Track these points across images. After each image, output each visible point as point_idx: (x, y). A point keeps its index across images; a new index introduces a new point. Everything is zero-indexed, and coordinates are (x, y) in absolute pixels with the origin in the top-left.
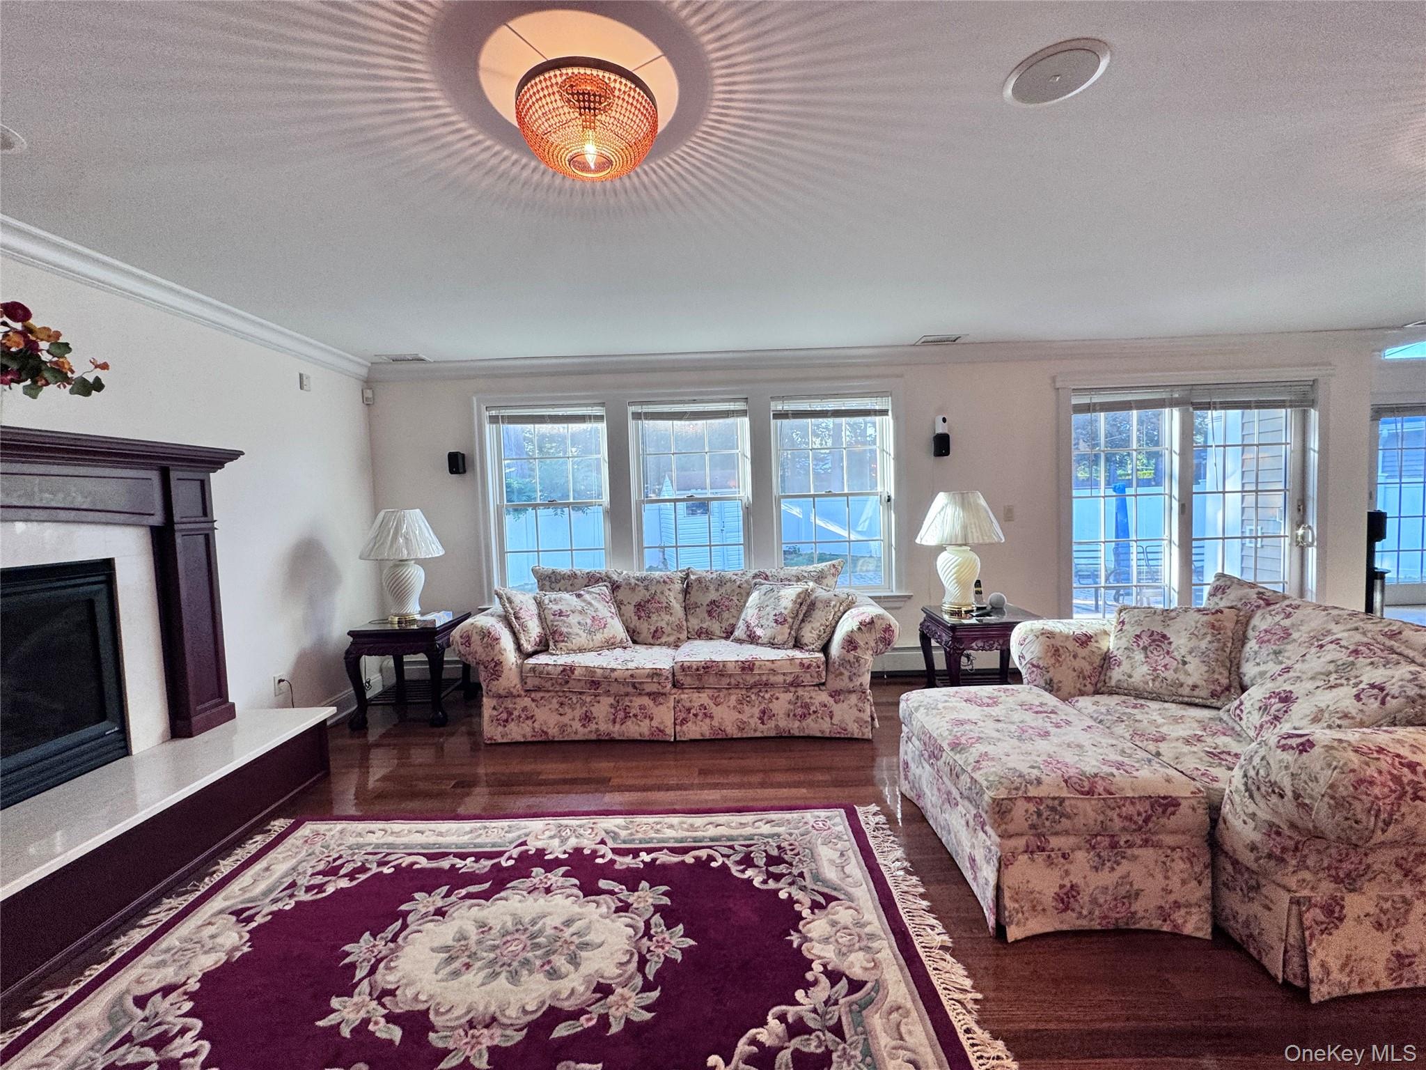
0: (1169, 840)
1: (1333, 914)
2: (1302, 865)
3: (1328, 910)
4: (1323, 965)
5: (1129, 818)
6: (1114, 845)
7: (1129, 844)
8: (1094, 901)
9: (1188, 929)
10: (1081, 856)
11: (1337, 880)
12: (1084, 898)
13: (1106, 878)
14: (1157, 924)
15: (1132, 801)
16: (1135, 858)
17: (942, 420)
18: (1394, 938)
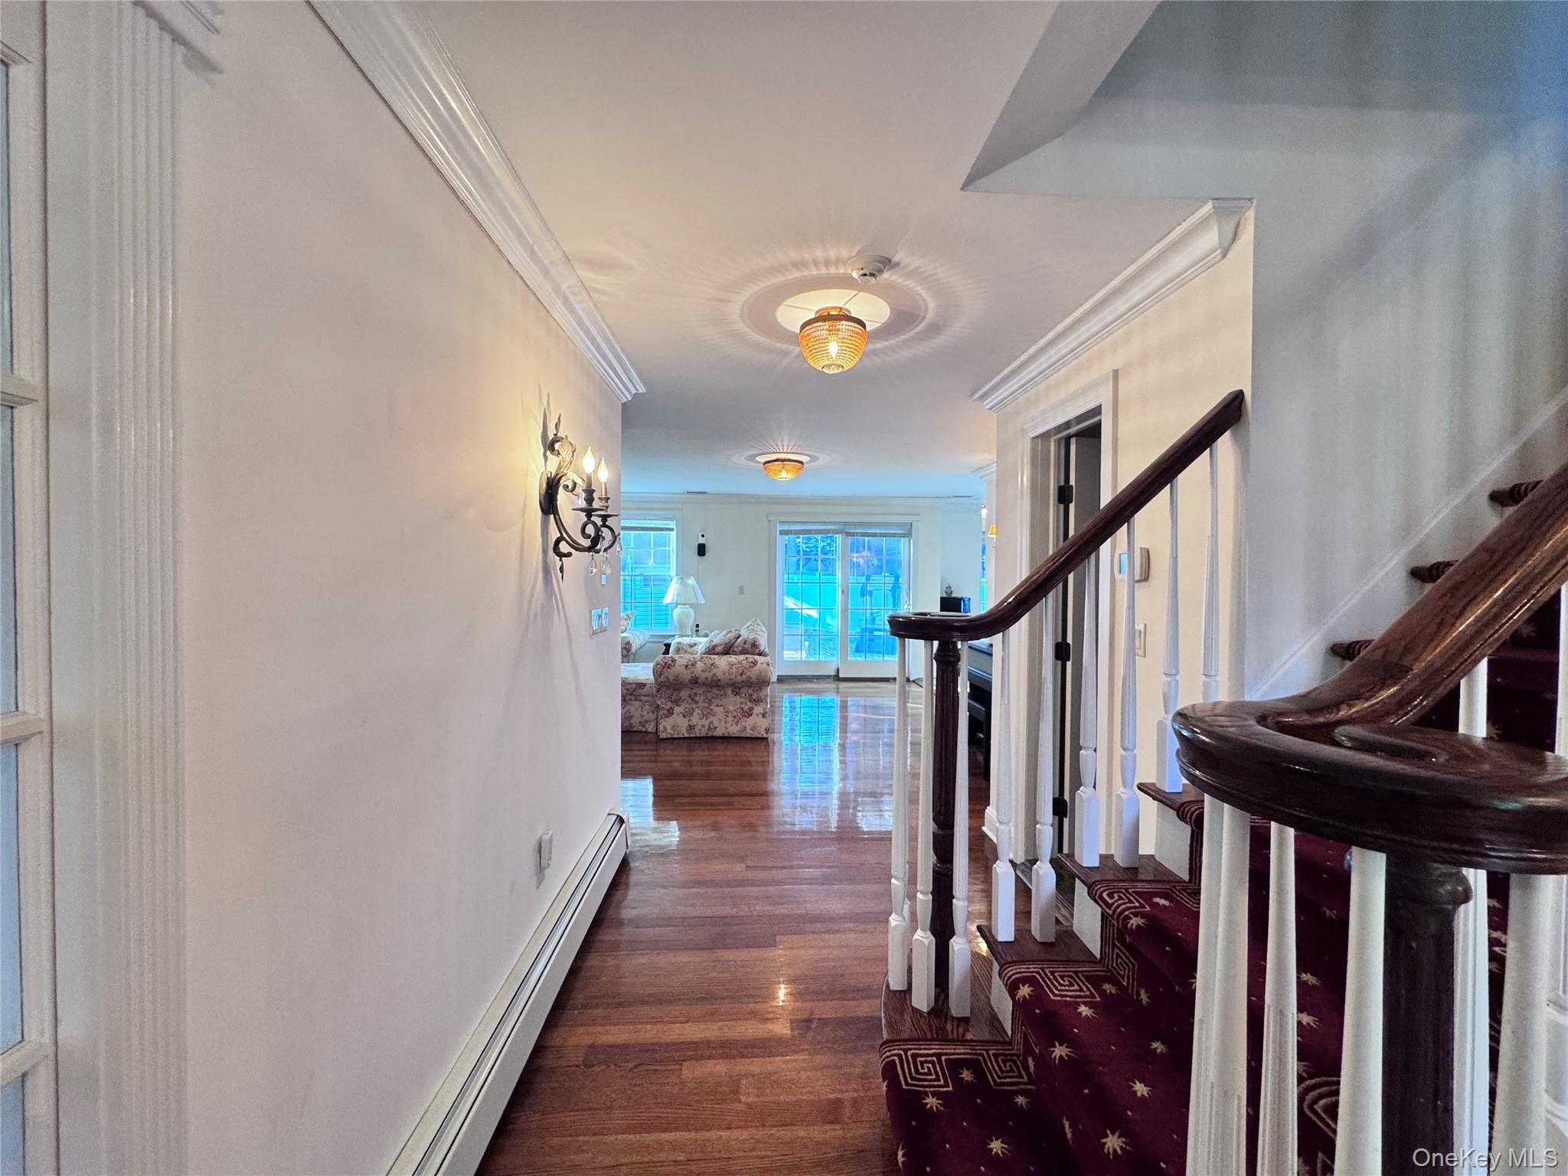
0: (644, 699)
1: (670, 712)
2: (661, 698)
4: (664, 728)
5: (628, 690)
7: (631, 700)
9: (649, 730)
11: (672, 702)
14: (640, 728)
15: (630, 684)
16: (631, 705)
17: (703, 536)
18: (689, 720)
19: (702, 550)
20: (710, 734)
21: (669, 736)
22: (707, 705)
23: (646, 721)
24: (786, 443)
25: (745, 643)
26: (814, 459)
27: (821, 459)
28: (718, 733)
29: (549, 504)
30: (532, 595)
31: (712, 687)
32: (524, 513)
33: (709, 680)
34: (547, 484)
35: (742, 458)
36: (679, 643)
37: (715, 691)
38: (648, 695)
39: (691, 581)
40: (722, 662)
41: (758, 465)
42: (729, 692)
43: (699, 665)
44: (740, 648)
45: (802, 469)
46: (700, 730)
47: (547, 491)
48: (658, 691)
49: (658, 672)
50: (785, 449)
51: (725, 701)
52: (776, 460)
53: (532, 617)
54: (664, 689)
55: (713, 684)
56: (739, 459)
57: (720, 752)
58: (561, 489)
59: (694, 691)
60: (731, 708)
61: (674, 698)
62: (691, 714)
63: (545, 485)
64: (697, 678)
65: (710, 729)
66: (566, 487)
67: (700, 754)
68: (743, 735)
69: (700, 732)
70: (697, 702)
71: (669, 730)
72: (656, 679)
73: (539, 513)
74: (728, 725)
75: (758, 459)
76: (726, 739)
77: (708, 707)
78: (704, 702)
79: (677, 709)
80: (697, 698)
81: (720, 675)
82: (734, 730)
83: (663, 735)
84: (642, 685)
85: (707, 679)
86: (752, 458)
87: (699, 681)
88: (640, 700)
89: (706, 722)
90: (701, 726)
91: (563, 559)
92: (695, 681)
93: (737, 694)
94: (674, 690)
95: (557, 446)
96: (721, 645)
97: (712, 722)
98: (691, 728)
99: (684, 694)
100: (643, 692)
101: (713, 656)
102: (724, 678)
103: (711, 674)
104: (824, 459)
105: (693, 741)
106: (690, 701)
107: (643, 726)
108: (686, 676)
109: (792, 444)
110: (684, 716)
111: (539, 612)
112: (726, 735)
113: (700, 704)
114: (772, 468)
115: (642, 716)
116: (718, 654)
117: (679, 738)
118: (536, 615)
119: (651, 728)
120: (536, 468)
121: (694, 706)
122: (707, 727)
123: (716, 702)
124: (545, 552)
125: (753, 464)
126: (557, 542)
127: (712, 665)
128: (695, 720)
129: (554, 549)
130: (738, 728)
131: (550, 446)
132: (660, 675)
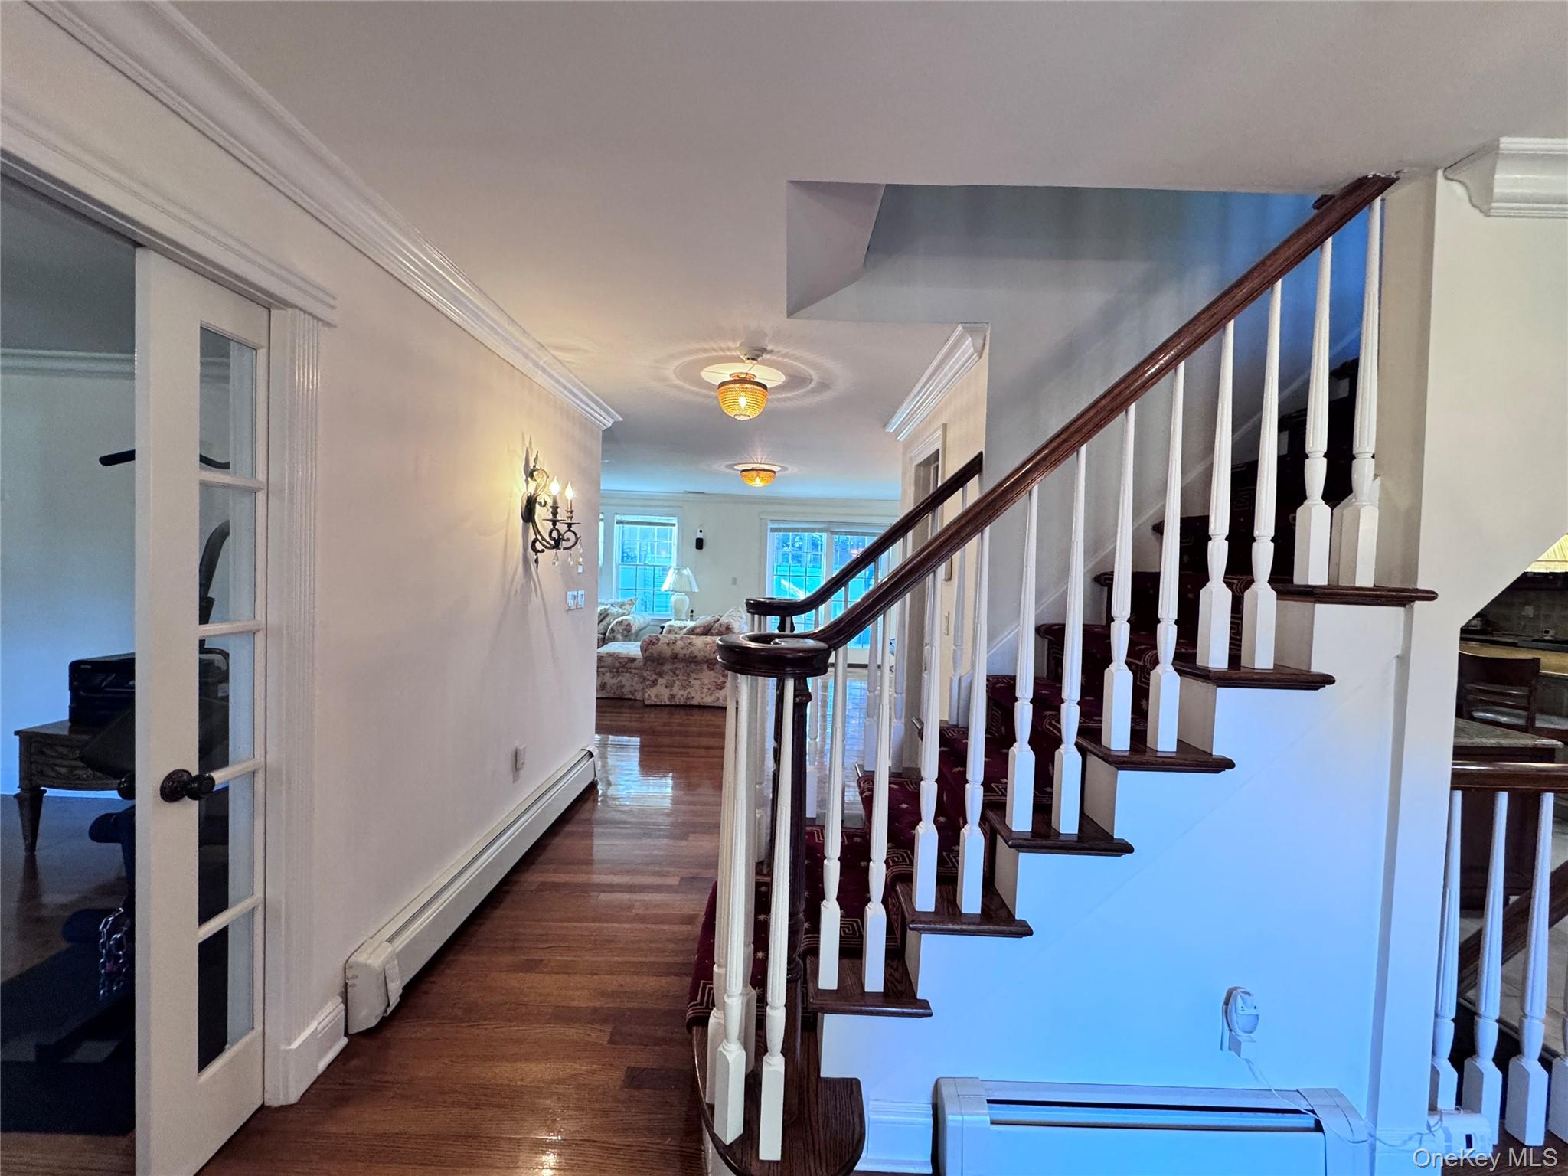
0: (633, 671)
1: (654, 683)
2: (647, 670)
3: (653, 682)
4: (649, 695)
5: (620, 663)
6: (618, 672)
7: (622, 672)
8: (611, 687)
9: (638, 698)
10: (608, 674)
11: (656, 674)
12: (608, 686)
13: (615, 681)
14: (630, 696)
15: (623, 658)
16: (623, 676)
17: (701, 531)
18: (671, 690)
19: (700, 544)
20: (688, 703)
21: (653, 703)
22: (685, 678)
23: (636, 691)
24: (759, 457)
25: (720, 626)
26: (784, 469)
27: (789, 471)
28: (695, 702)
29: (528, 514)
30: (513, 580)
31: (690, 662)
32: (508, 523)
33: (687, 656)
34: (527, 502)
35: (722, 467)
36: (671, 626)
37: (693, 666)
38: (638, 669)
39: (686, 572)
40: (699, 641)
41: (737, 472)
42: (705, 666)
43: (679, 642)
44: (716, 631)
45: (774, 477)
46: (680, 699)
47: (526, 506)
48: (645, 665)
49: (644, 650)
50: (759, 460)
51: (700, 675)
52: (753, 469)
53: (513, 593)
54: (649, 663)
55: (690, 659)
56: (720, 466)
57: (697, 716)
58: (537, 505)
59: (675, 666)
60: (706, 682)
61: (658, 670)
62: (672, 686)
63: (525, 502)
64: (677, 654)
65: (688, 699)
66: (540, 504)
67: (679, 718)
68: (715, 704)
69: (680, 700)
70: (677, 675)
71: (653, 698)
72: (643, 655)
73: (521, 521)
74: (704, 696)
75: (736, 467)
76: (702, 708)
77: (687, 680)
78: (684, 675)
79: (661, 681)
80: (678, 672)
81: (696, 653)
82: (708, 700)
83: (647, 702)
84: (633, 660)
85: (685, 655)
86: (731, 467)
87: (678, 657)
88: (630, 673)
89: (685, 693)
90: (681, 695)
91: (539, 554)
92: (675, 657)
93: (712, 669)
94: (658, 664)
95: (535, 473)
96: (700, 627)
97: (689, 693)
98: (672, 697)
99: (667, 667)
100: (633, 665)
101: (692, 637)
102: (700, 655)
103: (688, 652)
104: (793, 470)
105: (674, 708)
106: (671, 674)
107: (633, 694)
108: (667, 651)
109: (764, 457)
110: (666, 687)
111: (519, 591)
112: (702, 704)
113: (681, 677)
114: (750, 476)
115: (632, 686)
116: (697, 635)
117: (662, 706)
118: (516, 591)
119: (639, 696)
120: (519, 490)
121: (675, 678)
122: (685, 696)
123: (693, 675)
124: (525, 549)
125: (732, 471)
126: (534, 542)
127: (690, 643)
128: (676, 690)
129: (532, 547)
130: (713, 697)
131: (530, 474)
132: (646, 651)
